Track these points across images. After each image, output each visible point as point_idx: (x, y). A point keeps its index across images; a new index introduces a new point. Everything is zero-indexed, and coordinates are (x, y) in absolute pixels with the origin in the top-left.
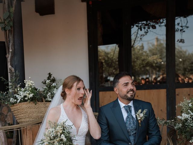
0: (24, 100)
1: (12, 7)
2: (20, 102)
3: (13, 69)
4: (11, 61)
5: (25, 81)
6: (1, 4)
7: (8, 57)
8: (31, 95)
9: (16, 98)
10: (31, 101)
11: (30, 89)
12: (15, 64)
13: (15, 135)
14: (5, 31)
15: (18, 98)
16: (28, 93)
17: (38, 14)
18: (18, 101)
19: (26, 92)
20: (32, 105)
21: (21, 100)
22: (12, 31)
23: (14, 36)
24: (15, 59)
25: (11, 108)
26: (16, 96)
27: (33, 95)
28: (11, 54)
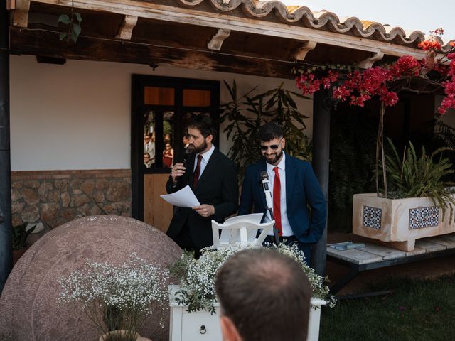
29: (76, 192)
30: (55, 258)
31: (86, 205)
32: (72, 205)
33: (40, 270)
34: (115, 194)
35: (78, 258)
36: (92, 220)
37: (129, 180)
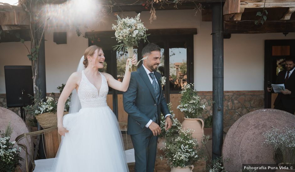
0: (46, 111)
1: (38, 45)
2: (43, 113)
3: (37, 88)
4: (36, 82)
5: (46, 97)
6: (30, 42)
7: (34, 79)
8: (51, 108)
9: (39, 110)
10: (51, 111)
11: (51, 103)
12: (39, 83)
13: (39, 137)
14: (32, 61)
15: (41, 110)
16: (49, 106)
17: (55, 43)
18: (42, 112)
19: (47, 105)
20: (52, 114)
21: (43, 111)
22: (38, 60)
23: (38, 63)
24: (39, 80)
25: (36, 117)
26: (39, 108)
27: (53, 108)
28: (36, 77)
29: (236, 102)
30: (249, 127)
31: (240, 109)
32: (233, 108)
33: (242, 133)
34: (256, 103)
35: (260, 128)
36: (264, 111)
37: (263, 96)
